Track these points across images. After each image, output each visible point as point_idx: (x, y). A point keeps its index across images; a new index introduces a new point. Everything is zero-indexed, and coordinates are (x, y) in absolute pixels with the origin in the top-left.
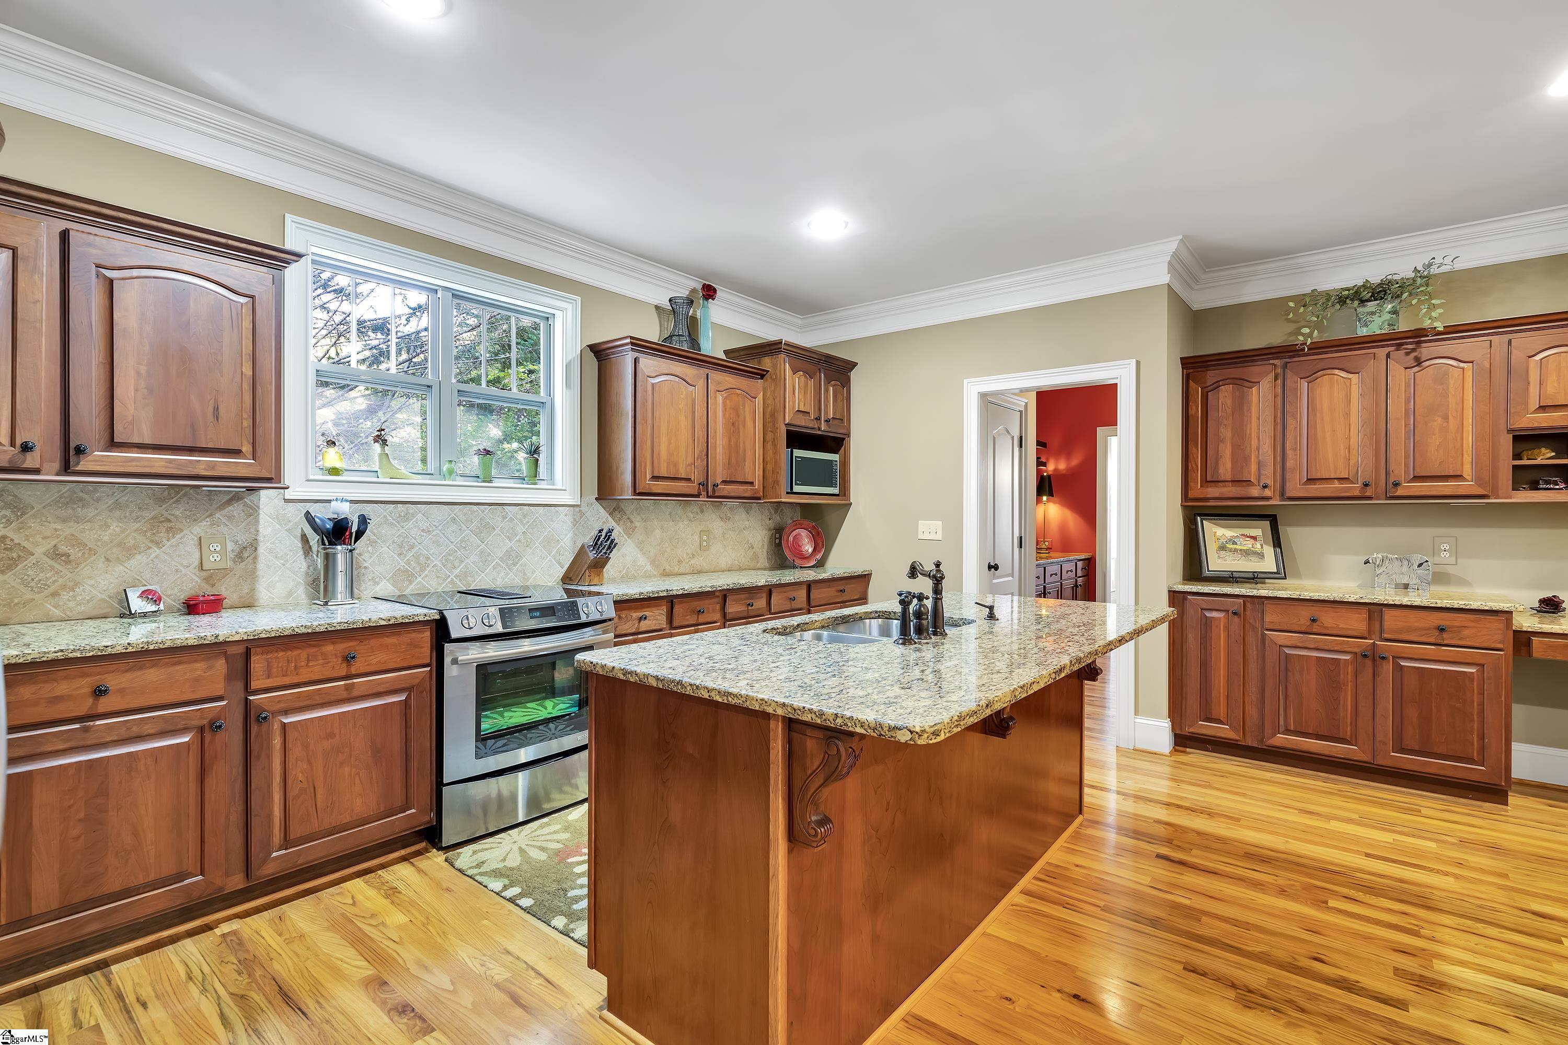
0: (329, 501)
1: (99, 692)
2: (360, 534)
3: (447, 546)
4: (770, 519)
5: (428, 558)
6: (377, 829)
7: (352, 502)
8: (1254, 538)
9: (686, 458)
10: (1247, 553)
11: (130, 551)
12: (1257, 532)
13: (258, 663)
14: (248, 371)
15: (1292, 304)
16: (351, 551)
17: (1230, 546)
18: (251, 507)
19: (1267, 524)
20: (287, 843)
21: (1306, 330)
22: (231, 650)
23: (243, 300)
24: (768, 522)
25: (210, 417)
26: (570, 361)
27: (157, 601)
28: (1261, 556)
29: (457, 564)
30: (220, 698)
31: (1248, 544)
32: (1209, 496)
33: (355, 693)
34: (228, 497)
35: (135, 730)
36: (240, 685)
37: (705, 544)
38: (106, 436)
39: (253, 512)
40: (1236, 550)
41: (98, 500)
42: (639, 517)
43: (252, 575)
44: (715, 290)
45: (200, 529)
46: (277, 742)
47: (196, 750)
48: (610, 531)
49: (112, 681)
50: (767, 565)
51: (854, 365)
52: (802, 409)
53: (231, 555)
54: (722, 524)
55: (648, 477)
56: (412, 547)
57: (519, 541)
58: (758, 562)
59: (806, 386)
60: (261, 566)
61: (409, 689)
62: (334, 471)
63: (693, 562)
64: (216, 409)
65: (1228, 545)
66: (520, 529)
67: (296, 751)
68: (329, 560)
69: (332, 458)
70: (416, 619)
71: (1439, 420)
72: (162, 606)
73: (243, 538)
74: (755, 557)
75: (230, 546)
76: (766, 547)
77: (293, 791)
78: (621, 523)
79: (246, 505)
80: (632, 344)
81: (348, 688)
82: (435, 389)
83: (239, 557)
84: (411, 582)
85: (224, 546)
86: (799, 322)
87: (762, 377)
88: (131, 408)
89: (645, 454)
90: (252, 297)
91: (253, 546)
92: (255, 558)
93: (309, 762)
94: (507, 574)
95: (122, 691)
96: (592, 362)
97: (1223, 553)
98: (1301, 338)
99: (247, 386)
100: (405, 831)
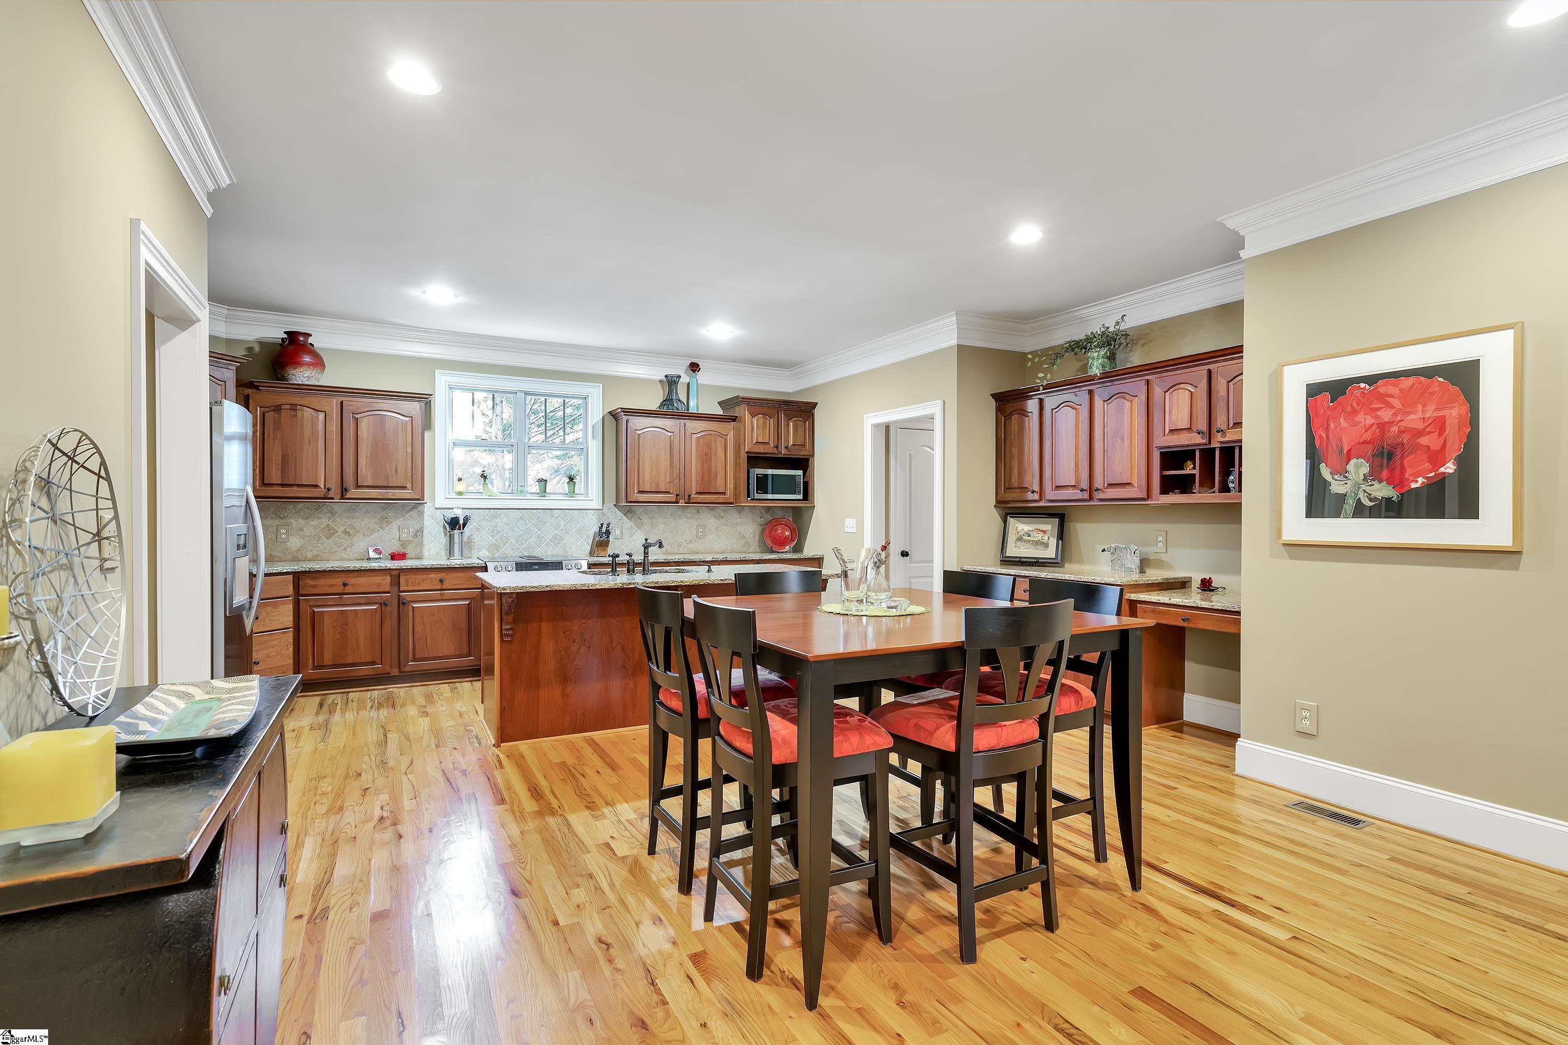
0: (453, 508)
1: (345, 585)
2: (464, 525)
3: (519, 532)
4: (761, 518)
5: (507, 539)
6: (454, 662)
7: (463, 508)
8: (1044, 532)
9: (665, 479)
10: (1037, 543)
11: (372, 531)
12: (1047, 527)
13: (402, 580)
14: (409, 450)
15: (1030, 356)
16: (462, 533)
17: (1025, 538)
18: (420, 511)
19: (1056, 521)
20: (414, 660)
21: (1041, 375)
22: (393, 573)
23: (407, 419)
24: (759, 520)
25: (394, 472)
26: (596, 424)
27: (380, 553)
28: (1046, 545)
29: (524, 543)
30: (389, 593)
31: (1039, 537)
32: (1008, 499)
33: (444, 598)
34: (411, 507)
35: (357, 601)
36: (396, 588)
37: (701, 534)
38: (355, 484)
39: (421, 514)
40: (1029, 541)
41: (360, 509)
42: (646, 516)
43: (421, 544)
44: (698, 365)
45: (399, 522)
46: (411, 614)
47: (379, 611)
48: (609, 525)
49: (351, 581)
50: (759, 550)
51: (815, 405)
52: (760, 440)
53: (411, 534)
54: (716, 520)
55: (636, 492)
56: (499, 532)
57: (562, 530)
58: (749, 548)
59: (765, 424)
60: (425, 540)
61: (471, 599)
62: (460, 493)
63: (690, 546)
64: (396, 469)
65: (1024, 537)
66: (562, 523)
67: (418, 620)
68: (451, 537)
69: (460, 487)
70: (473, 565)
71: (1120, 441)
72: (381, 556)
73: (417, 527)
74: (747, 544)
75: (412, 530)
76: (757, 537)
77: (417, 637)
78: (633, 520)
79: (418, 511)
80: (624, 412)
81: (442, 595)
82: (515, 446)
83: (415, 535)
84: (498, 551)
85: (409, 530)
86: (788, 373)
87: (734, 420)
88: (364, 470)
89: (633, 478)
90: (412, 417)
91: (421, 530)
92: (422, 536)
93: (424, 626)
94: (554, 549)
95: (353, 585)
96: (611, 421)
97: (1019, 543)
98: (1038, 381)
99: (409, 458)
100: (470, 666)
